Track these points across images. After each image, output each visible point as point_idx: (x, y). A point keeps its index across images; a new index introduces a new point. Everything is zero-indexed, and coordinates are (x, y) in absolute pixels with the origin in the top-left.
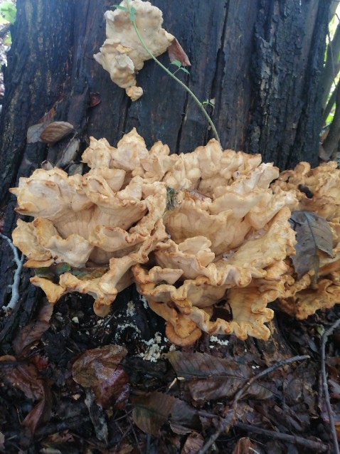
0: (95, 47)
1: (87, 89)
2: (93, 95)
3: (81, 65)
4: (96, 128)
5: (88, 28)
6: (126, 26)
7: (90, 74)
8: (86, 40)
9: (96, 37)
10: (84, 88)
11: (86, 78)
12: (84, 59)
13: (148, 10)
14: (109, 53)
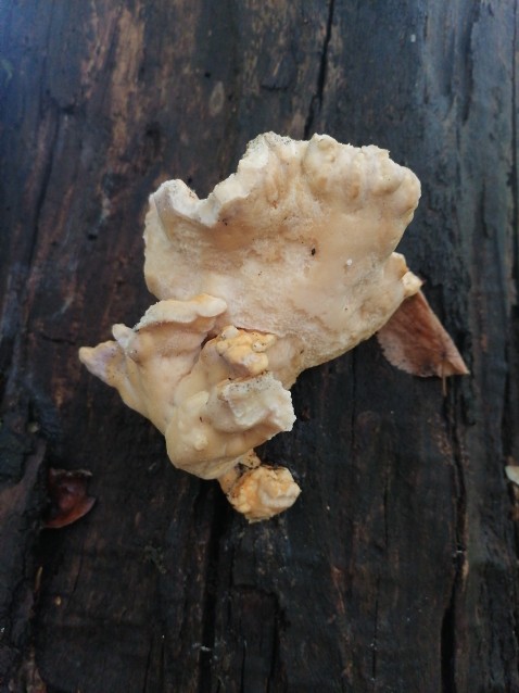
0: (69, 301)
1: (37, 461)
2: (63, 478)
3: (15, 360)
4: (75, 621)
5: (45, 240)
6: (262, 246)
7: (49, 390)
8: (35, 277)
9: (73, 267)
10: (26, 456)
11: (32, 405)
12: (26, 341)
13: (381, 180)
14: (167, 355)
